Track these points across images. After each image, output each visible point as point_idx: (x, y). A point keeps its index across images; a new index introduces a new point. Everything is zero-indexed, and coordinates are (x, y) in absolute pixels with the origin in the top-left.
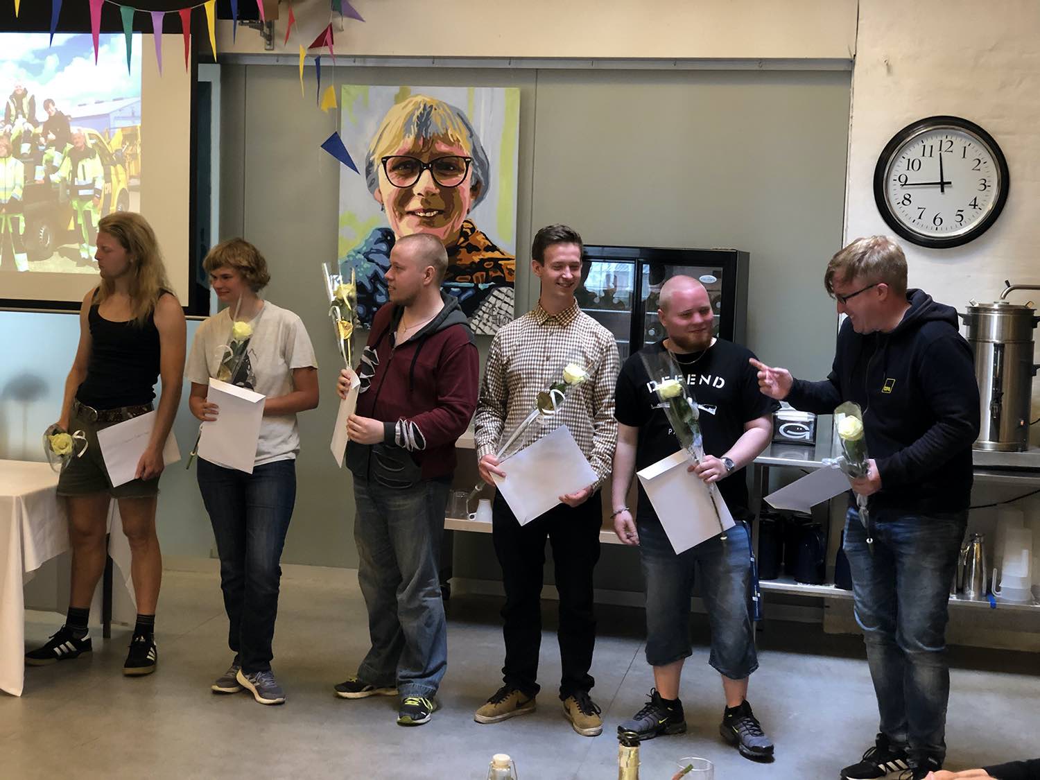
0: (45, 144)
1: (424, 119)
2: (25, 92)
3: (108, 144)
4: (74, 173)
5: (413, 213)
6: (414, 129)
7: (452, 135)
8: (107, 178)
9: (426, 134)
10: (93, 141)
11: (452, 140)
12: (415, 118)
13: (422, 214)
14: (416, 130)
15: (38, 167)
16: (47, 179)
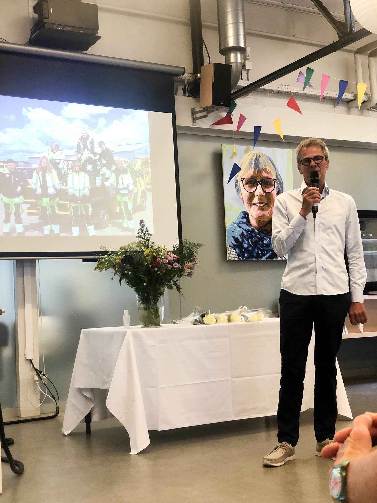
0: (100, 165)
1: (257, 162)
2: (88, 137)
3: (134, 166)
4: (117, 181)
5: (255, 204)
6: (253, 166)
7: (268, 169)
8: (135, 184)
9: (258, 168)
10: (126, 165)
11: (268, 172)
12: (253, 161)
13: (259, 205)
14: (254, 166)
15: (97, 178)
16: (103, 184)
